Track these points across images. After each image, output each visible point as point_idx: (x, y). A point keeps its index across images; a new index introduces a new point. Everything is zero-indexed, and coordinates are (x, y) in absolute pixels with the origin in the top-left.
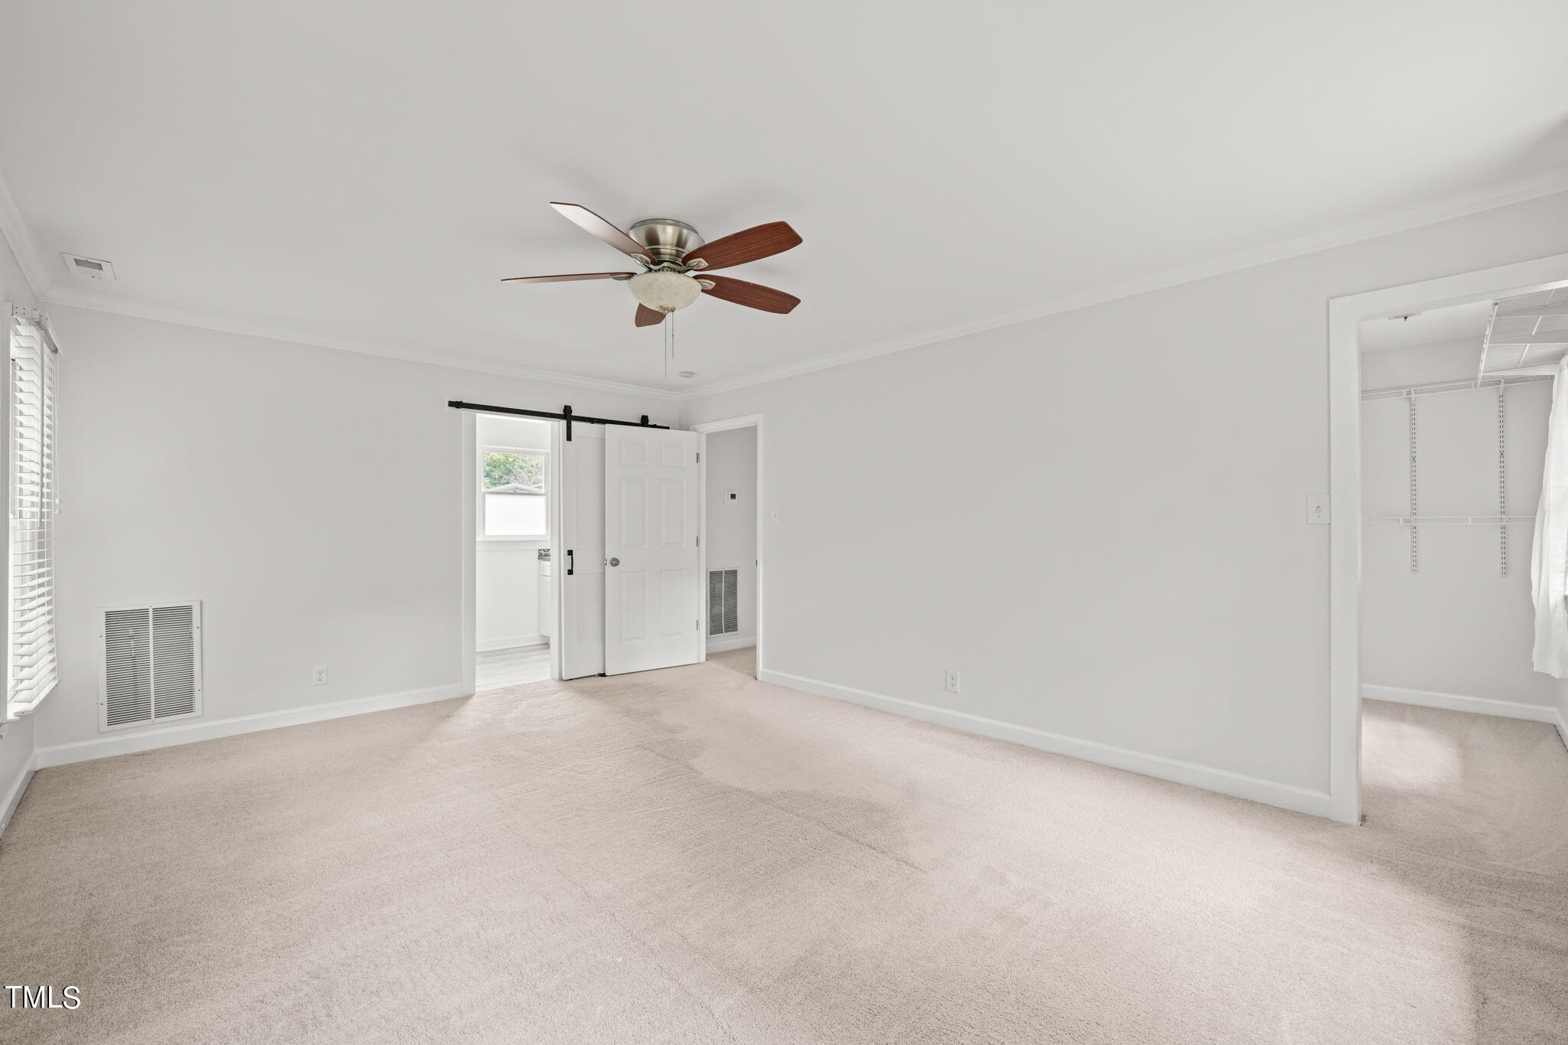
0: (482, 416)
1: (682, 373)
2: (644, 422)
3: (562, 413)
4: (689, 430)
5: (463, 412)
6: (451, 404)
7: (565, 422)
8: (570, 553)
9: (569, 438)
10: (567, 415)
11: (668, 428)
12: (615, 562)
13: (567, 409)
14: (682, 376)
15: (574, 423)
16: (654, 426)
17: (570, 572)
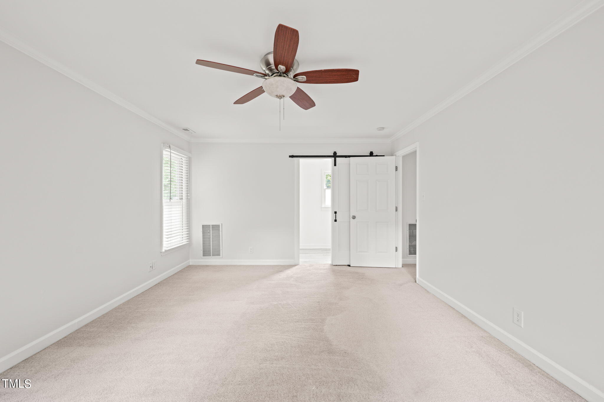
0: (301, 160)
1: (378, 128)
2: (371, 154)
3: (333, 155)
4: (393, 156)
5: (295, 159)
6: (290, 156)
7: (333, 158)
8: (336, 213)
9: (335, 165)
10: (335, 156)
11: (384, 156)
12: (354, 217)
13: (335, 153)
14: (378, 130)
15: (337, 159)
16: (377, 156)
17: (336, 221)
